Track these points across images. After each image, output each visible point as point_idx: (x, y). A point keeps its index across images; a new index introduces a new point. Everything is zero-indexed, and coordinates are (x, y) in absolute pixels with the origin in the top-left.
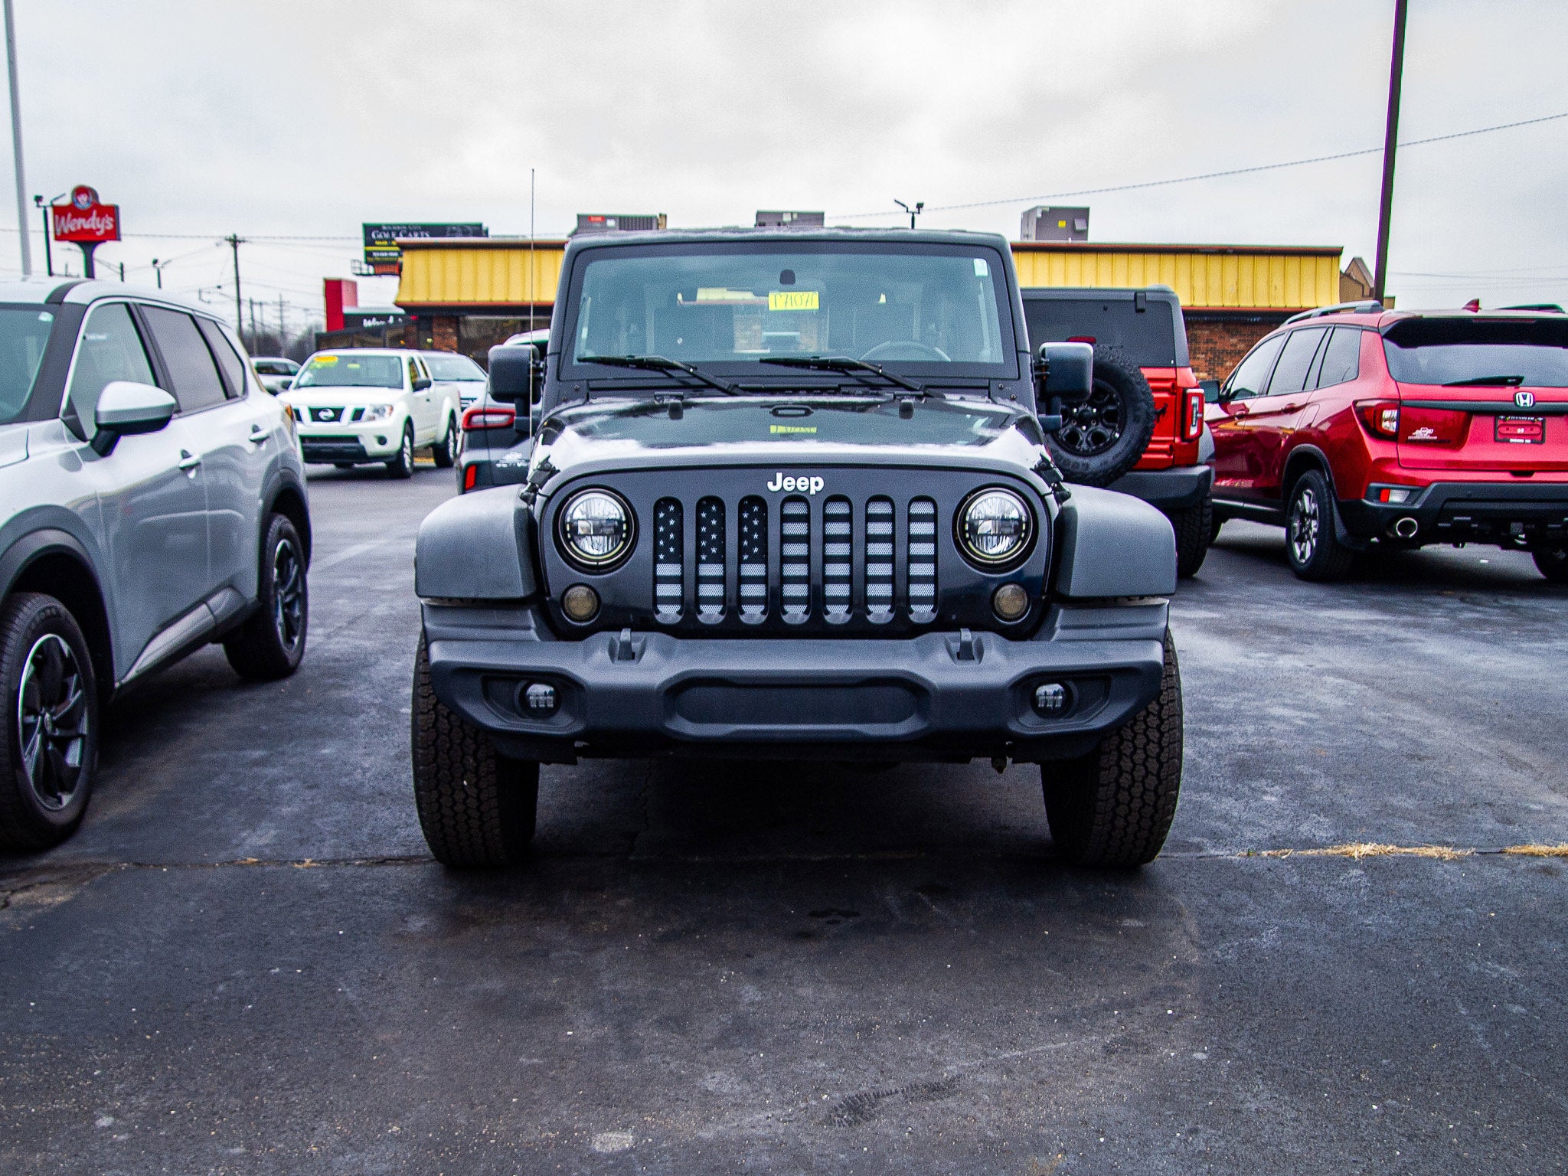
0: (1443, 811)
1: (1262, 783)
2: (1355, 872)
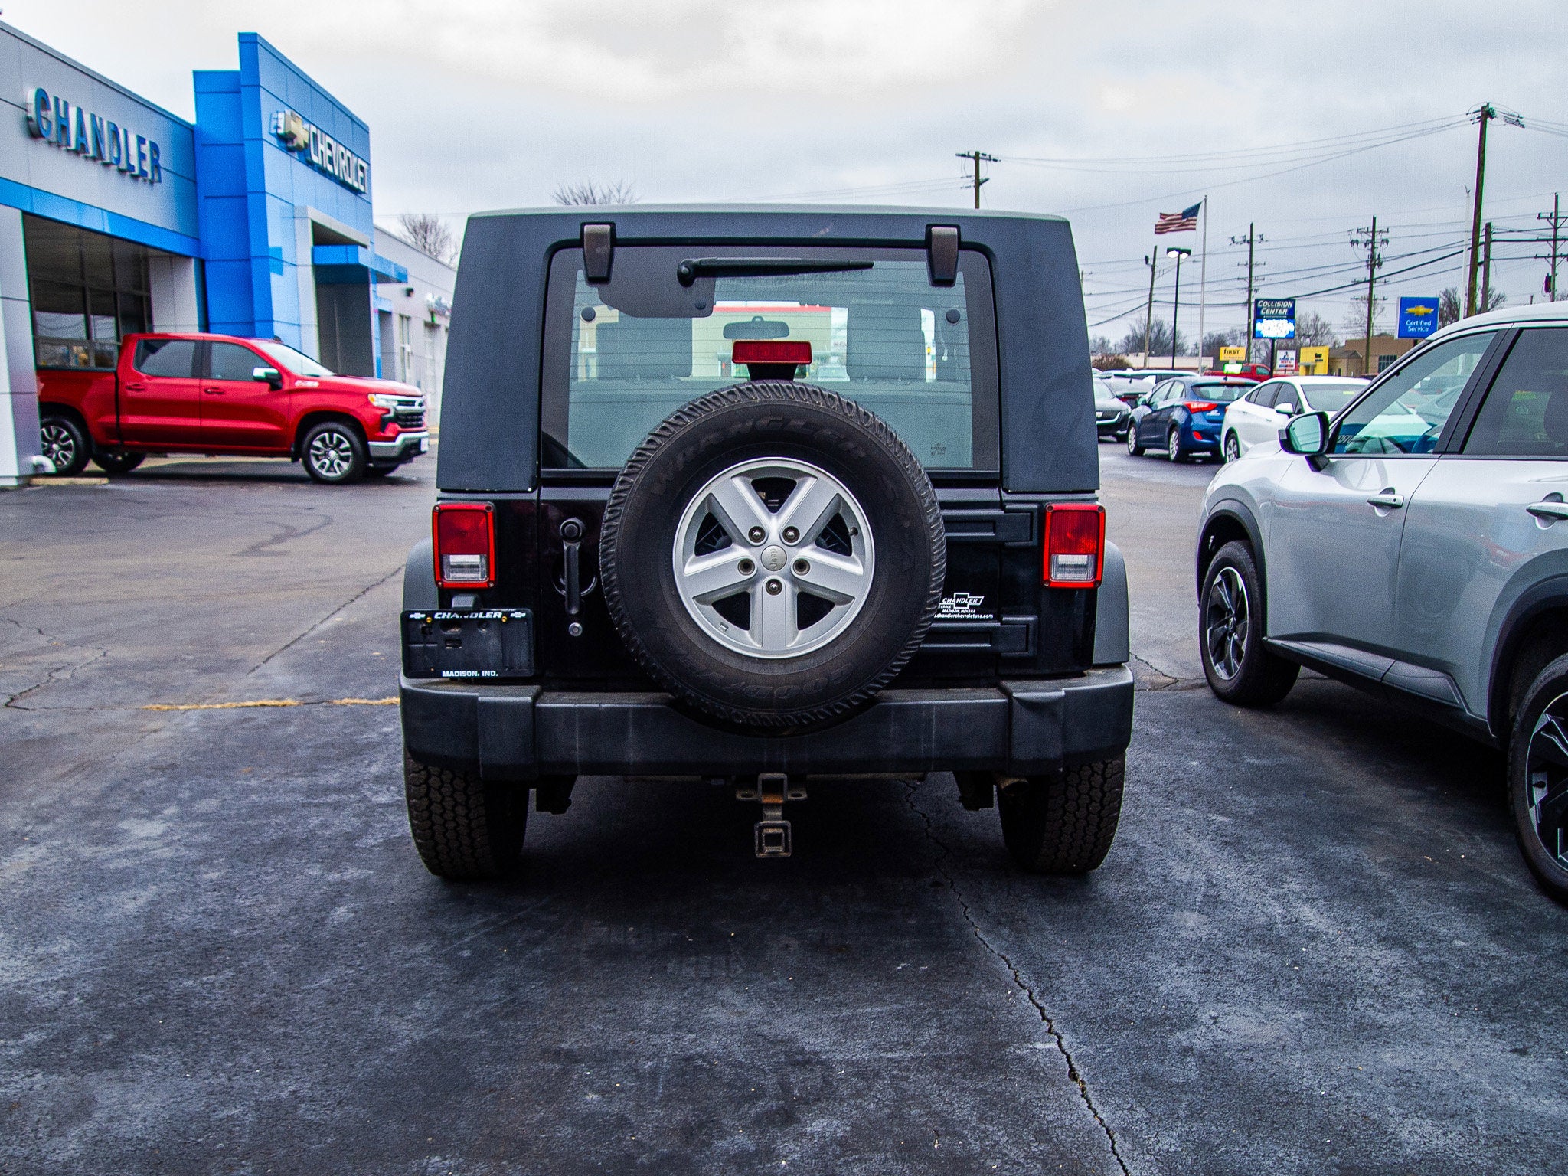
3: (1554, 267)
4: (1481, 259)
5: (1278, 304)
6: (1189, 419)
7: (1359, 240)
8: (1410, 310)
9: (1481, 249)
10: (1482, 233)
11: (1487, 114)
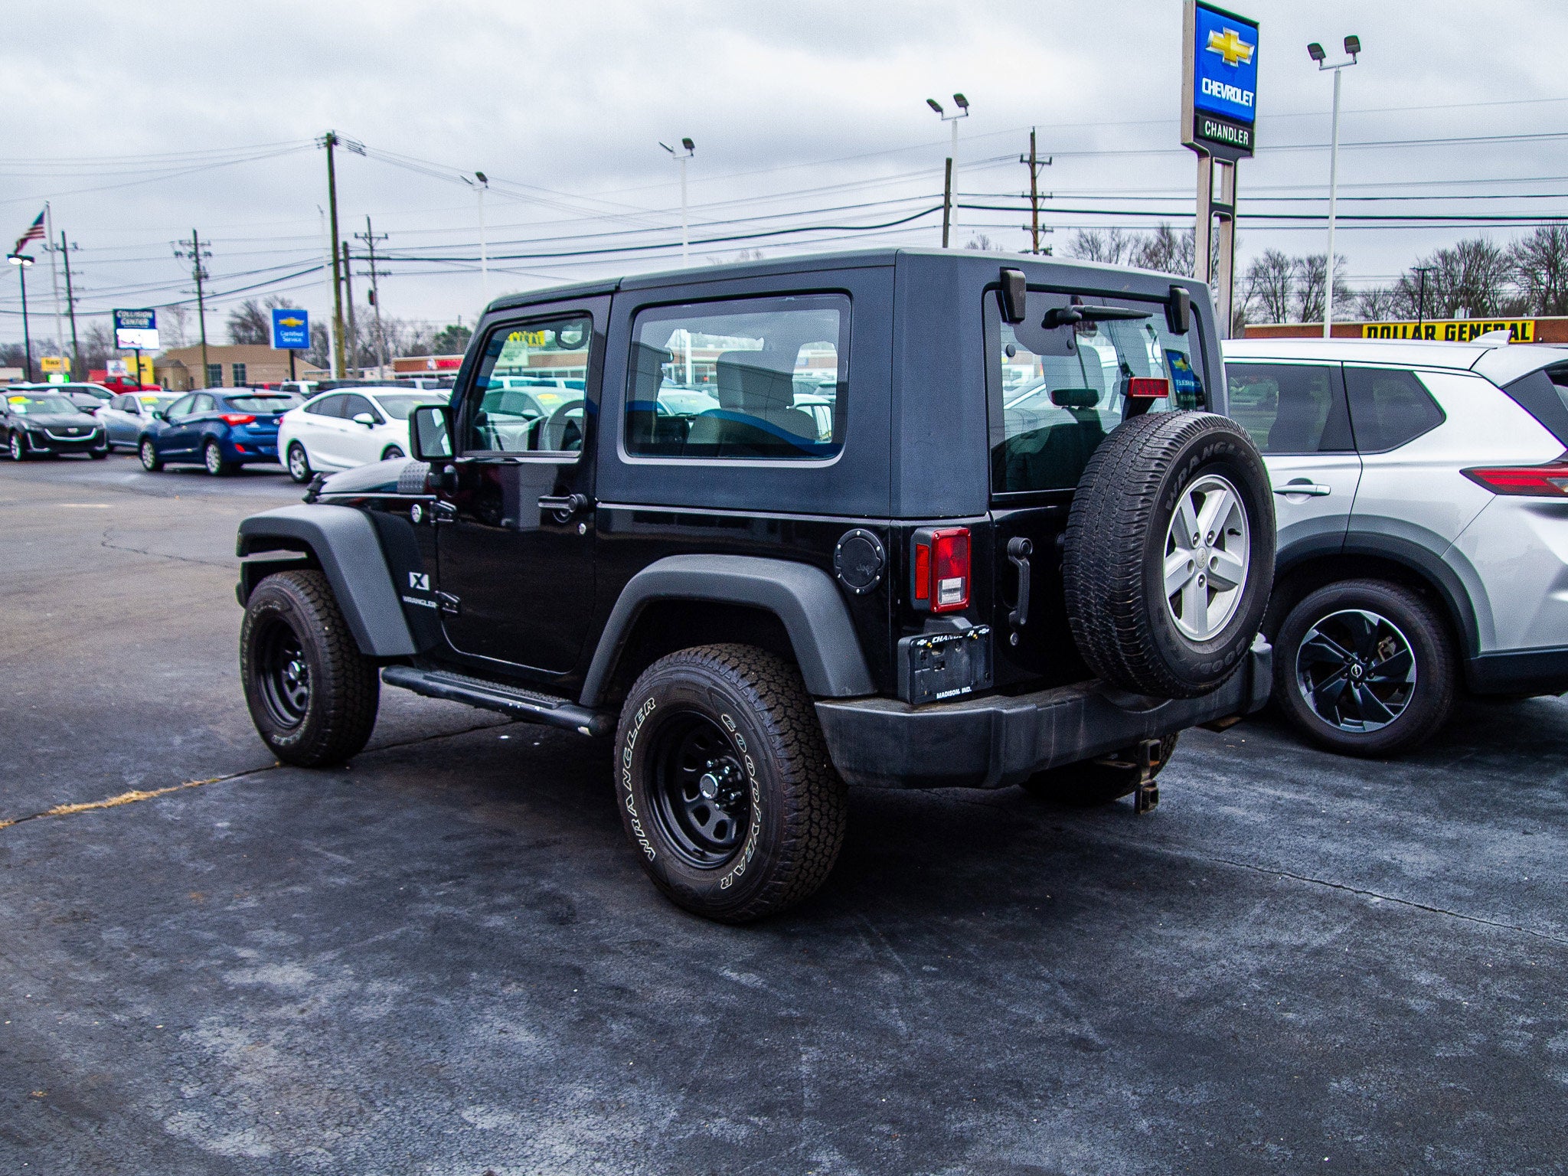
0: (59, 849)
1: (240, 838)
2: (135, 782)
3: (374, 282)
4: (343, 274)
5: (138, 314)
6: (229, 432)
7: (183, 252)
8: (283, 322)
9: (342, 265)
10: (341, 251)
11: (331, 141)
